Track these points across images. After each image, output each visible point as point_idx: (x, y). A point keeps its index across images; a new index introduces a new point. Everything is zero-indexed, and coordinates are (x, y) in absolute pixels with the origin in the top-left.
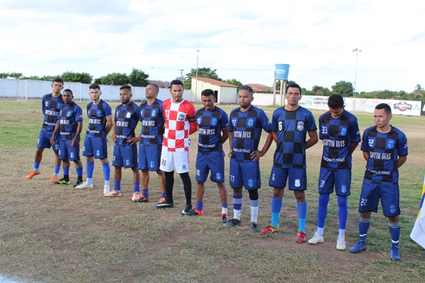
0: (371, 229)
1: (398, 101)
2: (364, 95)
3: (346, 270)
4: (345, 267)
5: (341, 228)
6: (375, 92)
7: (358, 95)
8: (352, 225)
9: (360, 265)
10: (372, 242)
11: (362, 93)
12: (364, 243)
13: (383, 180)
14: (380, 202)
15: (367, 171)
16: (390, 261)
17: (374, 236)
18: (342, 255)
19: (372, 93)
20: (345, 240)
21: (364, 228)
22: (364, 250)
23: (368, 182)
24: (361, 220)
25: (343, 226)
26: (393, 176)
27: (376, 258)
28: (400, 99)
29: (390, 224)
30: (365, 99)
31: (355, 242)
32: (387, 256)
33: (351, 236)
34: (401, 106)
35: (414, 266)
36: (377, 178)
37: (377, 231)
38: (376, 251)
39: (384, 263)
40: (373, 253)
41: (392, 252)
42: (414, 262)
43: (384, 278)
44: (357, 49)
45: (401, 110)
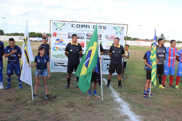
0: (12, 80)
1: (21, 37)
2: (8, 35)
3: (4, 95)
4: (3, 94)
5: (1, 82)
6: (12, 33)
7: (5, 35)
8: (5, 80)
9: (9, 93)
10: (13, 84)
11: (7, 34)
12: (10, 85)
13: (14, 63)
14: (14, 71)
15: (8, 61)
16: (19, 89)
17: (13, 83)
18: (2, 91)
19: (11, 34)
20: (3, 85)
21: (9, 80)
22: (10, 88)
23: (9, 64)
24: (8, 78)
25: (2, 81)
26: (18, 61)
27: (14, 89)
28: (21, 36)
29: (18, 78)
30: (8, 36)
31: (7, 86)
32: (18, 88)
33: (5, 84)
34: (21, 38)
35: (27, 89)
36: (12, 63)
37: (14, 81)
38: (14, 87)
39: (17, 90)
40: (13, 88)
41: (20, 86)
42: (27, 88)
43: (17, 95)
44: (4, 18)
45: (22, 40)
